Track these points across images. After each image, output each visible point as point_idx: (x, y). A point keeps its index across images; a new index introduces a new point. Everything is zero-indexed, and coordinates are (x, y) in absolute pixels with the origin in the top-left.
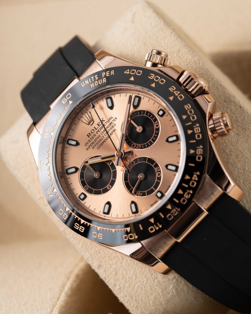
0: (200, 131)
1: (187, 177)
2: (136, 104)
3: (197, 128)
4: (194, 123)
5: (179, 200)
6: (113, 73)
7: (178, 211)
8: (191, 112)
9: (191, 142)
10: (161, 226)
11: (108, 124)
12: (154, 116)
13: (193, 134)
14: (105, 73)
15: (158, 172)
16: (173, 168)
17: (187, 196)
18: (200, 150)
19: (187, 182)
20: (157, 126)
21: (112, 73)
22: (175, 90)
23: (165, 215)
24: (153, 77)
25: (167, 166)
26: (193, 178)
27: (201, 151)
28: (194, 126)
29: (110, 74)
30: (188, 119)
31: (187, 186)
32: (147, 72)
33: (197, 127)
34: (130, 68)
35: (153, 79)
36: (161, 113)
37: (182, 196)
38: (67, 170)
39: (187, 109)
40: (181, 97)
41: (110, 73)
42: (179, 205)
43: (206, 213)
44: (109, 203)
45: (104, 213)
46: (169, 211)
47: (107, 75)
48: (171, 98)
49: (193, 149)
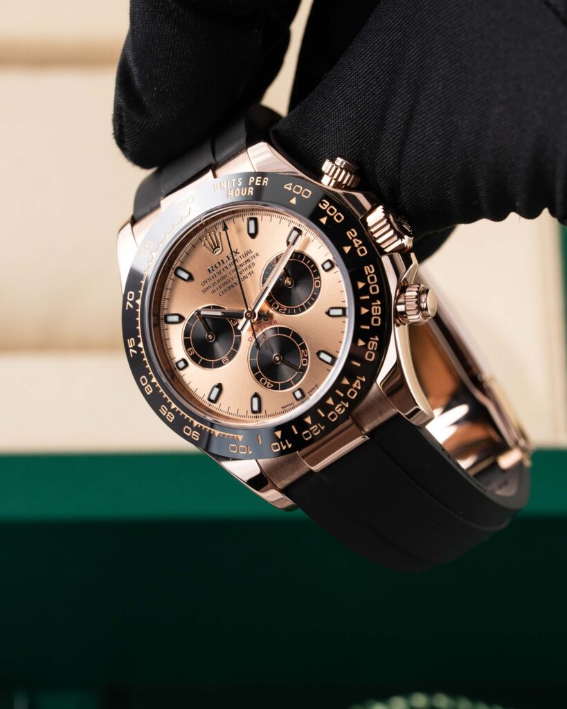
0: (380, 313)
1: (346, 382)
3: (376, 308)
4: (374, 298)
5: (326, 413)
6: (266, 181)
7: (321, 429)
8: (372, 279)
9: (363, 327)
10: (290, 446)
11: (244, 260)
12: (315, 267)
13: (369, 315)
14: (253, 178)
15: (304, 357)
16: (328, 359)
17: (338, 410)
18: (374, 343)
19: (344, 389)
20: (317, 284)
21: (264, 182)
22: (356, 237)
23: (300, 431)
24: (326, 206)
25: (318, 354)
26: (355, 386)
27: (375, 345)
28: (373, 304)
29: (261, 183)
30: (365, 291)
31: (342, 395)
33: (376, 305)
34: (295, 181)
35: (326, 210)
36: (327, 265)
37: (332, 408)
38: (166, 316)
39: (367, 273)
40: (362, 251)
41: (262, 180)
42: (325, 421)
44: (220, 386)
45: (209, 400)
46: (307, 426)
47: (257, 184)
48: (347, 249)
49: (363, 340)
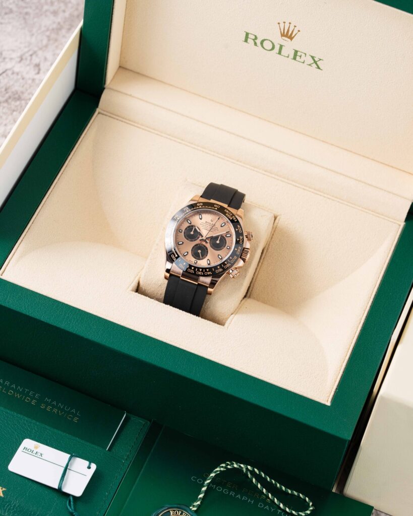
0: (227, 267)
1: (208, 270)
2: (228, 235)
3: (228, 265)
4: (230, 263)
5: (197, 271)
6: (236, 220)
7: (193, 272)
8: (234, 259)
9: (222, 265)
10: (184, 268)
12: (226, 245)
13: (226, 265)
14: (234, 217)
15: (205, 257)
16: (209, 263)
17: (200, 273)
19: (206, 271)
20: (222, 248)
24: (241, 237)
25: (208, 259)
26: (208, 272)
27: (220, 271)
31: (204, 271)
32: (242, 234)
34: (241, 227)
36: (228, 248)
38: (188, 220)
39: (234, 257)
40: (238, 253)
42: (195, 272)
43: (197, 283)
44: (183, 243)
46: (191, 269)
48: (236, 249)
49: (220, 267)
